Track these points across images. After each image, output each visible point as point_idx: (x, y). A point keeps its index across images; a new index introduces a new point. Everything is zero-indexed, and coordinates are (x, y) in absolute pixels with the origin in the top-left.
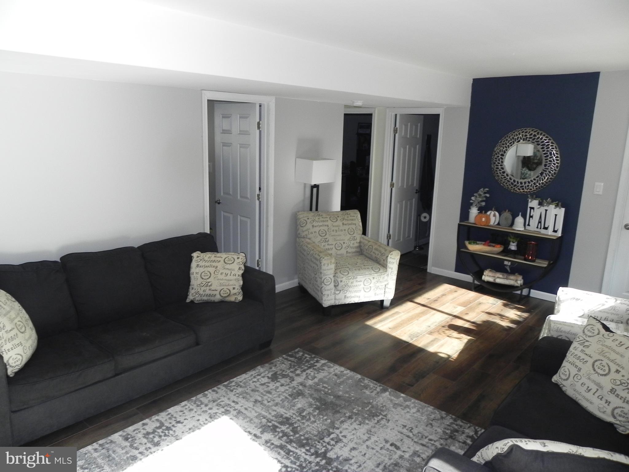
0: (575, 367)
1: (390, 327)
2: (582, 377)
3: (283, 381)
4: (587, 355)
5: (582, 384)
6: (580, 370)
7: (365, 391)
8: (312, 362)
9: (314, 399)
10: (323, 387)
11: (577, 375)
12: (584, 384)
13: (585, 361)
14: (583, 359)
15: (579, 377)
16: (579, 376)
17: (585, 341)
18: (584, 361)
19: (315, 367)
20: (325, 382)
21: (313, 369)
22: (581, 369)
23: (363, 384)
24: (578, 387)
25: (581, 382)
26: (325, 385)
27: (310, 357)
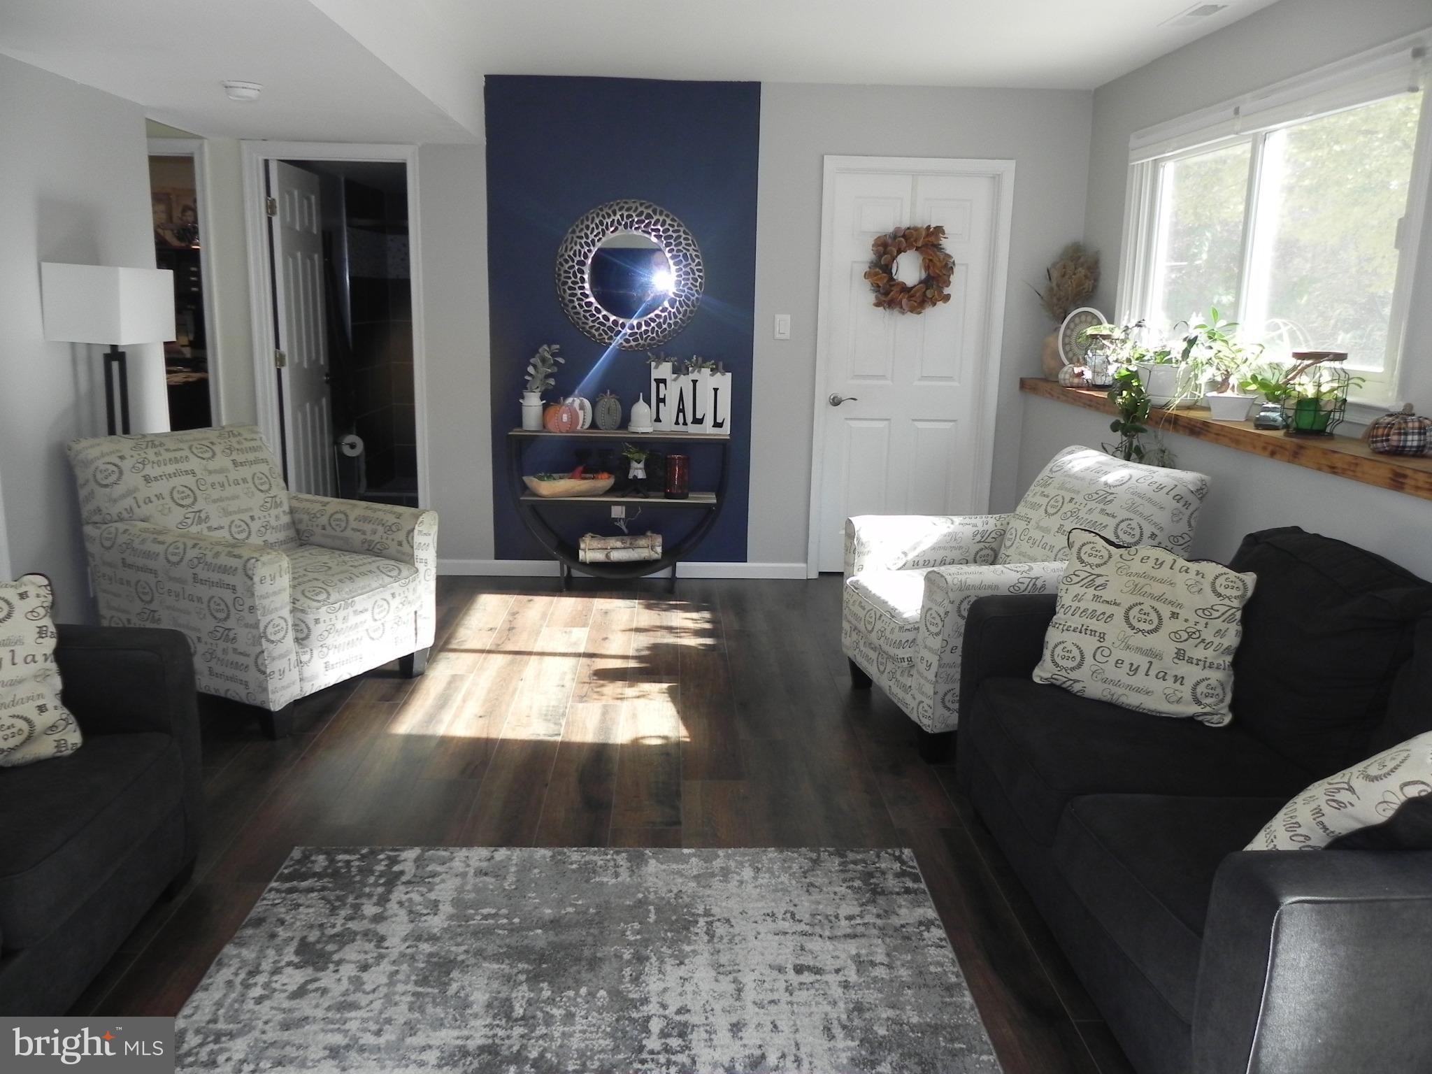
0: (1091, 635)
1: (481, 714)
2: (1112, 649)
3: (351, 953)
4: (1108, 602)
5: (1117, 662)
6: (1102, 637)
7: (597, 879)
8: (380, 868)
9: (497, 958)
10: (485, 917)
11: (1102, 649)
12: (1120, 662)
13: (1109, 617)
14: (1104, 613)
15: (1106, 652)
16: (1106, 649)
17: (1094, 576)
18: (1106, 616)
19: (404, 879)
20: (477, 905)
21: (404, 883)
22: (1104, 634)
23: (574, 866)
24: (1111, 672)
25: (1112, 660)
26: (485, 911)
27: (358, 856)
